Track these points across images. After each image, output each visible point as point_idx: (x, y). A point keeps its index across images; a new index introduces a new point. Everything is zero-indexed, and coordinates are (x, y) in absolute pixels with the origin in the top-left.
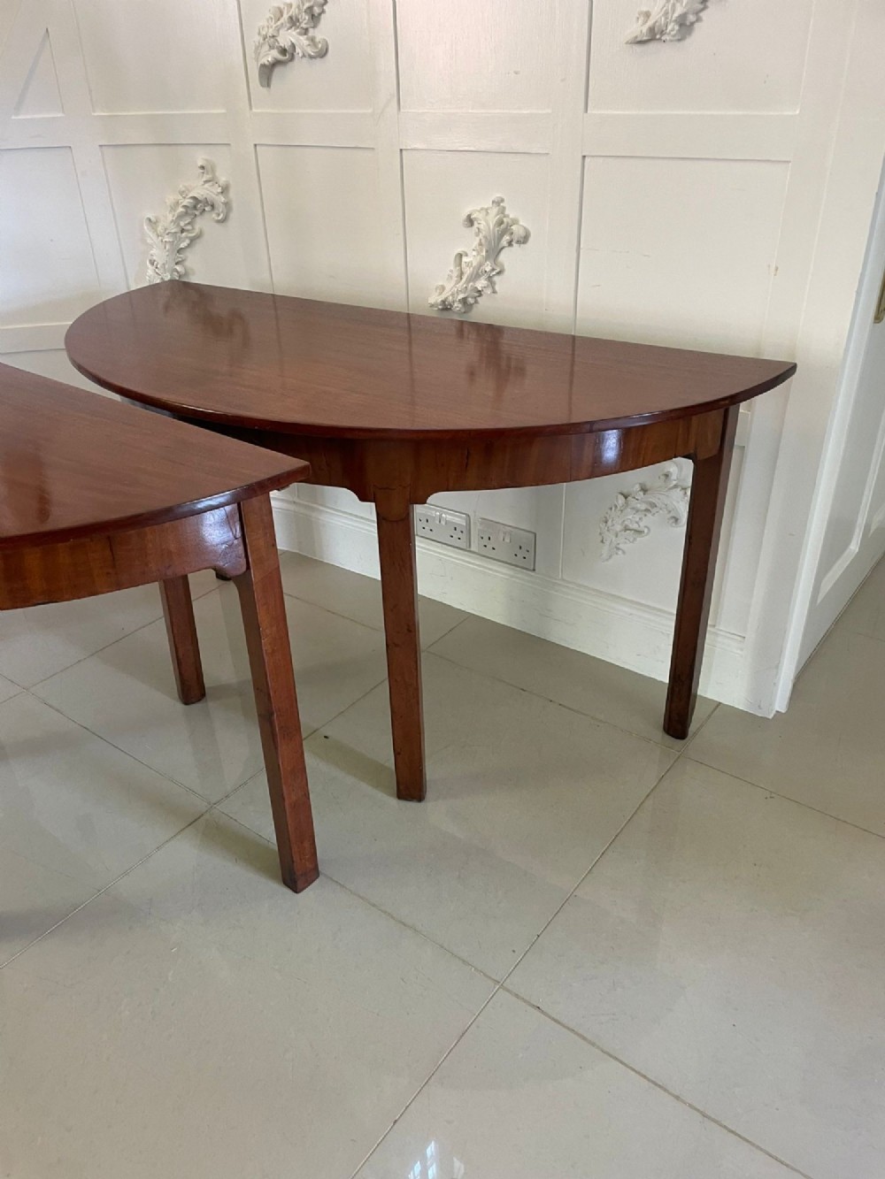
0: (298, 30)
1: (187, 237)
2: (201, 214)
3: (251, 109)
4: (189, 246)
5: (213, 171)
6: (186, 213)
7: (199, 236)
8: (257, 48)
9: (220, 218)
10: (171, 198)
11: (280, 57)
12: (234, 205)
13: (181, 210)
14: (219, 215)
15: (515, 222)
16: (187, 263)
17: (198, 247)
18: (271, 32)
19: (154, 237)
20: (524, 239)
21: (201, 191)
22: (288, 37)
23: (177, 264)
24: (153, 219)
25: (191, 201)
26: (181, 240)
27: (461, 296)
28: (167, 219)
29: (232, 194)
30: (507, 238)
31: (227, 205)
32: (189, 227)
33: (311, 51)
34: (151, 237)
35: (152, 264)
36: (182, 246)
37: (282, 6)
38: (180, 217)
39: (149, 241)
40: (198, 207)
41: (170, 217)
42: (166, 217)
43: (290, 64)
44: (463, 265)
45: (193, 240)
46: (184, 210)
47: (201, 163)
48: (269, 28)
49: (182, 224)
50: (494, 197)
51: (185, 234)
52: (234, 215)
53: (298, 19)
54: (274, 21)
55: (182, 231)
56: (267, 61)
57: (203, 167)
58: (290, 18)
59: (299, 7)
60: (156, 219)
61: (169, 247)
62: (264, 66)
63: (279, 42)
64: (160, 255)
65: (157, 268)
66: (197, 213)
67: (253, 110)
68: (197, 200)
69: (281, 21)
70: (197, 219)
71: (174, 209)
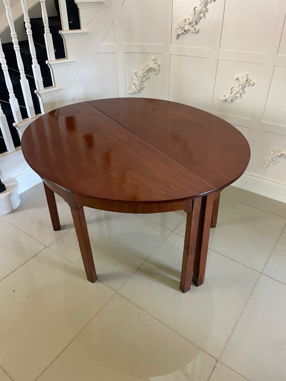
0: (191, 26)
2: (151, 71)
3: (171, 45)
4: (145, 80)
5: (156, 60)
6: (146, 72)
7: (149, 78)
8: (176, 29)
9: (157, 73)
10: (142, 68)
11: (184, 32)
12: (161, 70)
13: (145, 71)
14: (156, 72)
15: (251, 80)
16: (144, 85)
17: (148, 80)
18: (182, 26)
19: (136, 77)
20: (253, 85)
21: (152, 65)
22: (187, 28)
23: (141, 85)
24: (136, 73)
25: (149, 68)
26: (144, 79)
27: (231, 98)
28: (140, 73)
29: (161, 67)
30: (248, 84)
31: (159, 70)
32: (146, 75)
33: (194, 31)
35: (134, 85)
36: (143, 80)
37: (186, 19)
38: (145, 72)
39: (134, 79)
40: (150, 70)
41: (142, 72)
42: (140, 72)
43: (186, 34)
44: (233, 90)
45: (147, 79)
46: (146, 71)
47: (153, 58)
48: (182, 24)
49: (145, 74)
50: (246, 74)
51: (145, 77)
52: (160, 72)
53: (192, 23)
54: (183, 23)
55: (144, 76)
56: (179, 33)
57: (154, 59)
58: (190, 23)
59: (193, 20)
60: (137, 73)
61: (139, 81)
62: (178, 34)
63: (184, 28)
64: (137, 83)
65: (136, 86)
66: (149, 71)
67: (172, 45)
68: (150, 68)
69: (186, 23)
70: (149, 73)
71: (143, 70)
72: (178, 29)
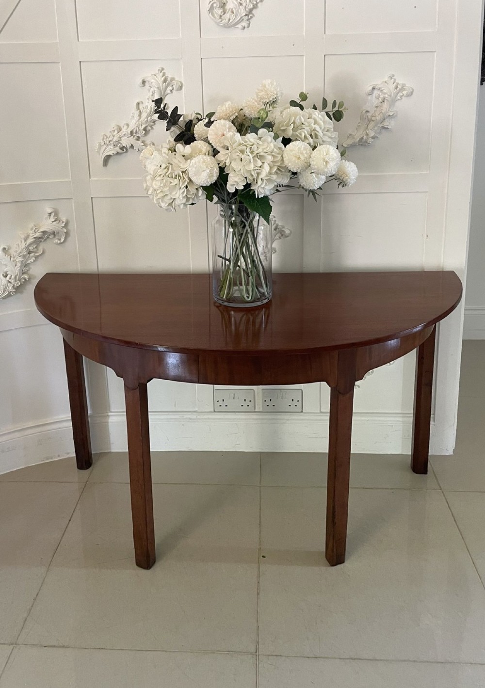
0: (135, 138)
1: (33, 256)
2: (46, 240)
3: (90, 178)
4: (34, 261)
5: (57, 214)
6: (35, 242)
7: (42, 255)
8: (100, 146)
9: (62, 240)
10: (22, 235)
11: (120, 151)
12: (71, 234)
13: (30, 240)
14: (60, 240)
16: (31, 273)
17: (40, 261)
18: (115, 139)
19: (7, 258)
21: (48, 225)
22: (125, 142)
23: (24, 274)
24: (6, 248)
25: (41, 234)
26: (29, 258)
28: (20, 247)
29: (70, 227)
31: (67, 234)
32: (35, 250)
35: (6, 277)
36: (29, 262)
37: (122, 125)
38: (30, 245)
39: (3, 262)
40: (45, 236)
41: (23, 245)
42: (18, 245)
43: (126, 155)
45: (36, 257)
46: (34, 240)
47: (49, 210)
48: (114, 136)
49: (31, 248)
51: (32, 254)
52: (69, 239)
53: (136, 133)
54: (116, 132)
55: (30, 253)
56: (110, 153)
57: (51, 214)
58: (132, 133)
59: (138, 127)
60: (10, 248)
61: (19, 265)
62: (107, 156)
63: (121, 144)
64: (13, 270)
65: (10, 279)
66: (43, 240)
67: (92, 179)
68: (44, 232)
69: (122, 133)
70: (41, 244)
71: (25, 240)
72: (105, 147)
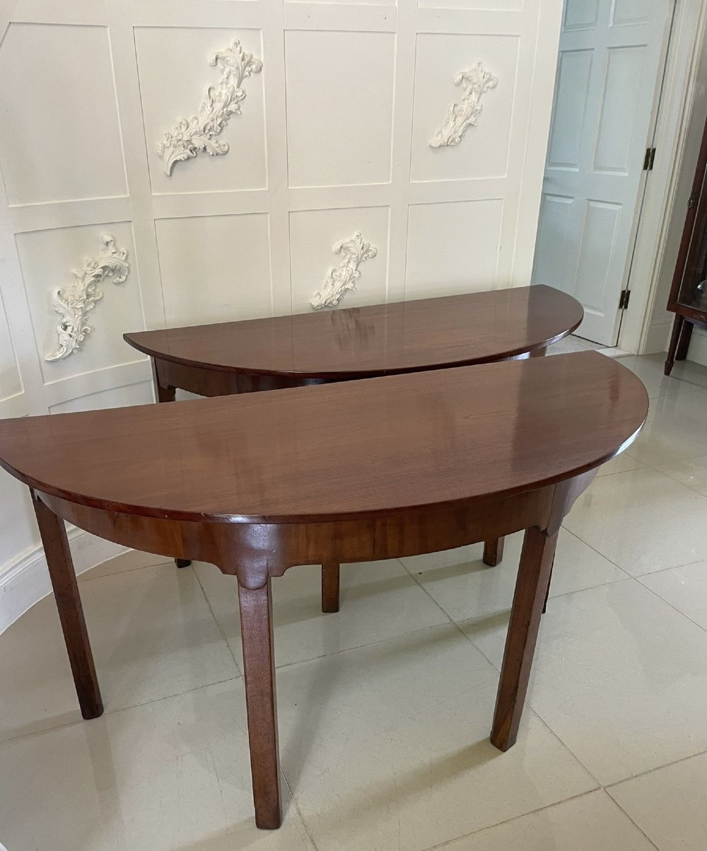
0: (208, 137)
1: (92, 301)
2: (106, 278)
3: (152, 192)
4: (93, 307)
5: (116, 244)
6: (95, 281)
7: (101, 298)
8: (164, 147)
9: (124, 278)
10: (80, 273)
11: (191, 154)
12: (132, 268)
13: (90, 279)
14: (121, 278)
17: (99, 307)
18: (186, 138)
19: (65, 306)
20: (375, 255)
21: (108, 259)
22: (198, 142)
23: (82, 326)
24: (61, 291)
25: (101, 270)
26: (89, 304)
28: (77, 289)
29: (131, 260)
31: (129, 269)
32: (94, 293)
33: (218, 151)
34: (62, 306)
35: (66, 329)
36: (88, 309)
37: (189, 120)
38: (89, 286)
39: (61, 311)
40: (105, 273)
41: (81, 287)
42: (75, 287)
43: (198, 159)
44: (335, 276)
45: (96, 303)
46: (93, 279)
47: (108, 238)
48: (182, 134)
49: (90, 290)
50: (356, 233)
51: (91, 298)
52: (131, 276)
53: (208, 129)
54: (183, 128)
55: (88, 296)
56: (179, 157)
57: (109, 243)
58: (204, 128)
59: (211, 121)
60: (64, 292)
61: (81, 312)
62: (175, 161)
63: (192, 144)
64: (73, 321)
65: (70, 332)
66: (101, 279)
67: (153, 194)
68: (104, 268)
69: (191, 130)
70: (99, 285)
71: (84, 280)
72: (172, 149)
